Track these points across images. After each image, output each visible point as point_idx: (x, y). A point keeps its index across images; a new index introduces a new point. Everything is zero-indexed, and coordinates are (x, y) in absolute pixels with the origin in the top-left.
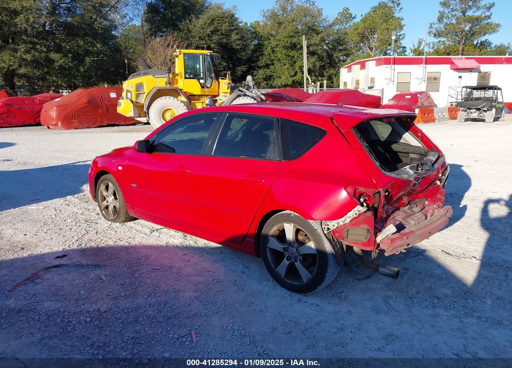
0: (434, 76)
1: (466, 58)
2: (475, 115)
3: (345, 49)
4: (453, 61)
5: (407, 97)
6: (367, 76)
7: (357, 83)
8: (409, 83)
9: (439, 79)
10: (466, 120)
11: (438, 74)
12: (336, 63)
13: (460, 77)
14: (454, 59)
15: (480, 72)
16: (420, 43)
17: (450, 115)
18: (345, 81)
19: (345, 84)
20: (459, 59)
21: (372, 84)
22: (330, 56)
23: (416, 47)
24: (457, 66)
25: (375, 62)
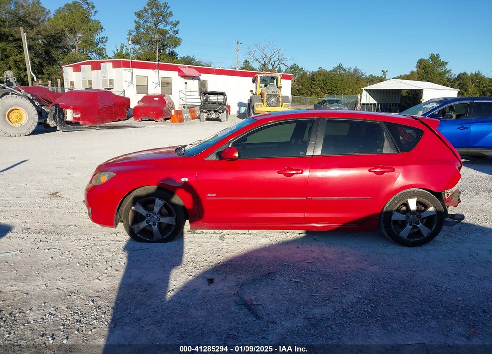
0: (166, 80)
1: (189, 67)
2: (213, 116)
3: (64, 47)
4: (180, 68)
5: (155, 99)
6: (105, 77)
7: (90, 83)
8: (147, 86)
9: (171, 84)
10: (208, 120)
11: (169, 79)
12: (55, 61)
13: (186, 83)
14: (180, 67)
15: (199, 80)
16: (122, 47)
17: (191, 115)
18: (72, 81)
19: (72, 83)
20: (183, 67)
21: (111, 85)
22: (47, 53)
23: (119, 51)
24: (185, 74)
25: (111, 63)
